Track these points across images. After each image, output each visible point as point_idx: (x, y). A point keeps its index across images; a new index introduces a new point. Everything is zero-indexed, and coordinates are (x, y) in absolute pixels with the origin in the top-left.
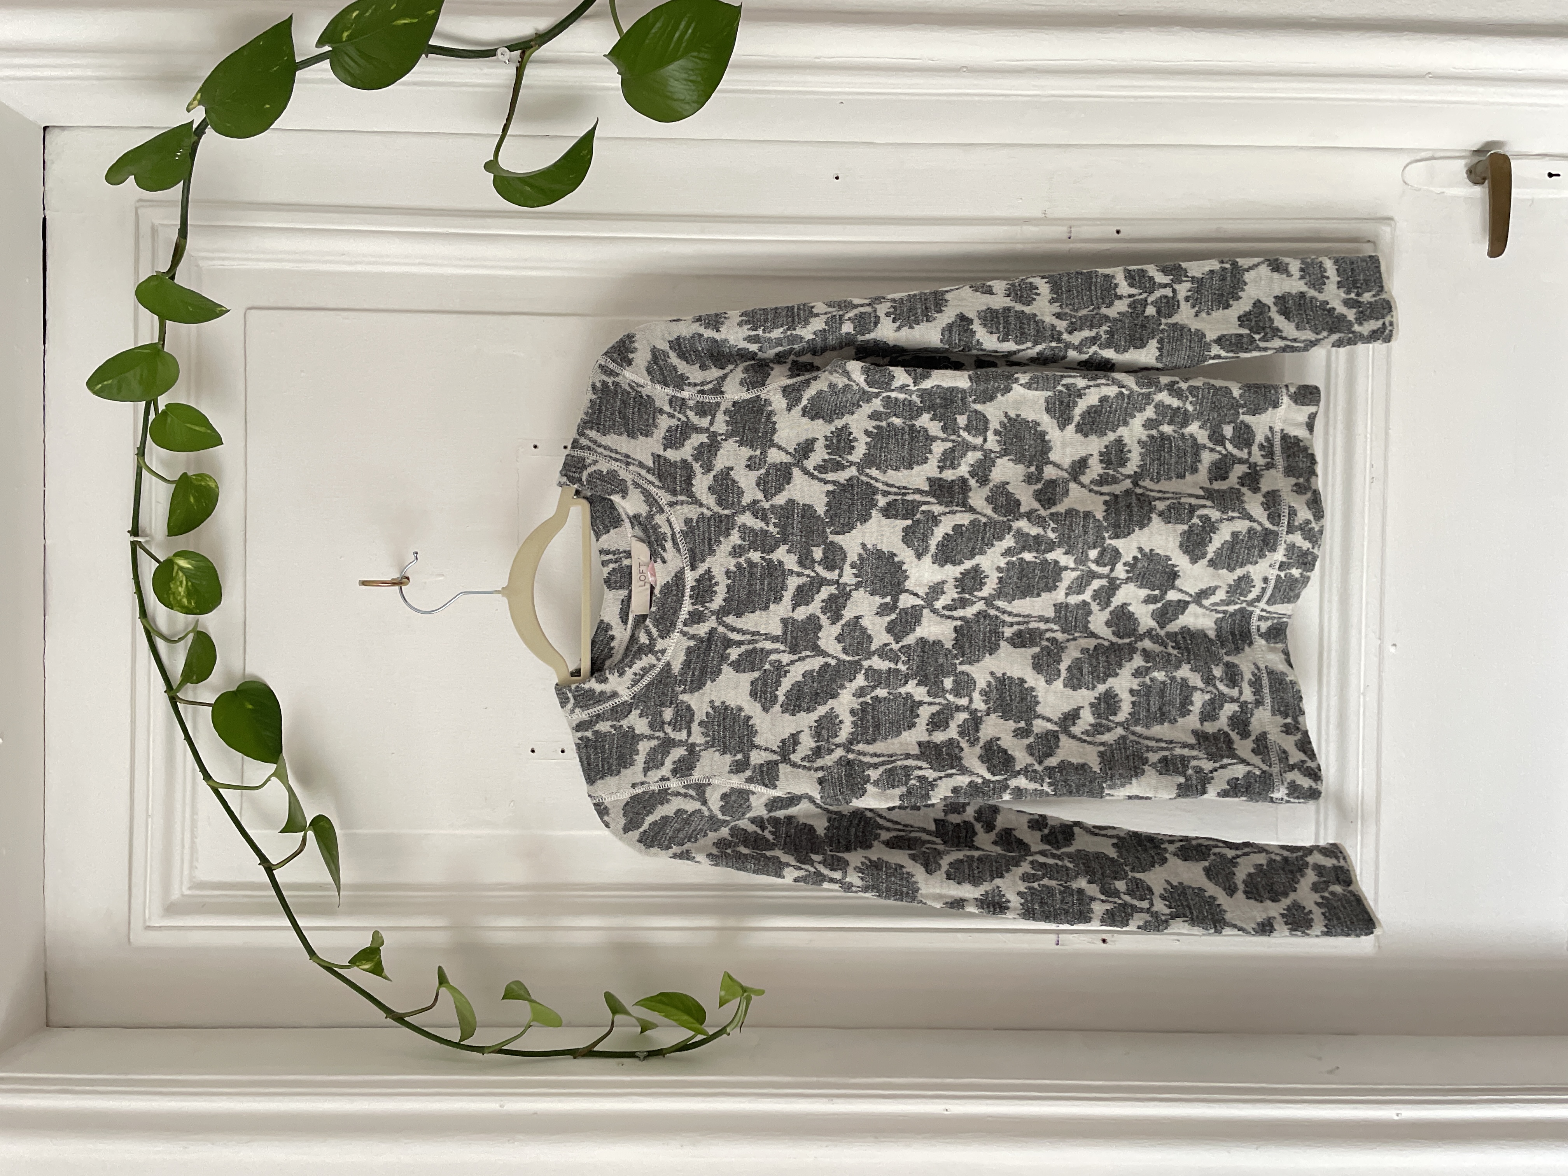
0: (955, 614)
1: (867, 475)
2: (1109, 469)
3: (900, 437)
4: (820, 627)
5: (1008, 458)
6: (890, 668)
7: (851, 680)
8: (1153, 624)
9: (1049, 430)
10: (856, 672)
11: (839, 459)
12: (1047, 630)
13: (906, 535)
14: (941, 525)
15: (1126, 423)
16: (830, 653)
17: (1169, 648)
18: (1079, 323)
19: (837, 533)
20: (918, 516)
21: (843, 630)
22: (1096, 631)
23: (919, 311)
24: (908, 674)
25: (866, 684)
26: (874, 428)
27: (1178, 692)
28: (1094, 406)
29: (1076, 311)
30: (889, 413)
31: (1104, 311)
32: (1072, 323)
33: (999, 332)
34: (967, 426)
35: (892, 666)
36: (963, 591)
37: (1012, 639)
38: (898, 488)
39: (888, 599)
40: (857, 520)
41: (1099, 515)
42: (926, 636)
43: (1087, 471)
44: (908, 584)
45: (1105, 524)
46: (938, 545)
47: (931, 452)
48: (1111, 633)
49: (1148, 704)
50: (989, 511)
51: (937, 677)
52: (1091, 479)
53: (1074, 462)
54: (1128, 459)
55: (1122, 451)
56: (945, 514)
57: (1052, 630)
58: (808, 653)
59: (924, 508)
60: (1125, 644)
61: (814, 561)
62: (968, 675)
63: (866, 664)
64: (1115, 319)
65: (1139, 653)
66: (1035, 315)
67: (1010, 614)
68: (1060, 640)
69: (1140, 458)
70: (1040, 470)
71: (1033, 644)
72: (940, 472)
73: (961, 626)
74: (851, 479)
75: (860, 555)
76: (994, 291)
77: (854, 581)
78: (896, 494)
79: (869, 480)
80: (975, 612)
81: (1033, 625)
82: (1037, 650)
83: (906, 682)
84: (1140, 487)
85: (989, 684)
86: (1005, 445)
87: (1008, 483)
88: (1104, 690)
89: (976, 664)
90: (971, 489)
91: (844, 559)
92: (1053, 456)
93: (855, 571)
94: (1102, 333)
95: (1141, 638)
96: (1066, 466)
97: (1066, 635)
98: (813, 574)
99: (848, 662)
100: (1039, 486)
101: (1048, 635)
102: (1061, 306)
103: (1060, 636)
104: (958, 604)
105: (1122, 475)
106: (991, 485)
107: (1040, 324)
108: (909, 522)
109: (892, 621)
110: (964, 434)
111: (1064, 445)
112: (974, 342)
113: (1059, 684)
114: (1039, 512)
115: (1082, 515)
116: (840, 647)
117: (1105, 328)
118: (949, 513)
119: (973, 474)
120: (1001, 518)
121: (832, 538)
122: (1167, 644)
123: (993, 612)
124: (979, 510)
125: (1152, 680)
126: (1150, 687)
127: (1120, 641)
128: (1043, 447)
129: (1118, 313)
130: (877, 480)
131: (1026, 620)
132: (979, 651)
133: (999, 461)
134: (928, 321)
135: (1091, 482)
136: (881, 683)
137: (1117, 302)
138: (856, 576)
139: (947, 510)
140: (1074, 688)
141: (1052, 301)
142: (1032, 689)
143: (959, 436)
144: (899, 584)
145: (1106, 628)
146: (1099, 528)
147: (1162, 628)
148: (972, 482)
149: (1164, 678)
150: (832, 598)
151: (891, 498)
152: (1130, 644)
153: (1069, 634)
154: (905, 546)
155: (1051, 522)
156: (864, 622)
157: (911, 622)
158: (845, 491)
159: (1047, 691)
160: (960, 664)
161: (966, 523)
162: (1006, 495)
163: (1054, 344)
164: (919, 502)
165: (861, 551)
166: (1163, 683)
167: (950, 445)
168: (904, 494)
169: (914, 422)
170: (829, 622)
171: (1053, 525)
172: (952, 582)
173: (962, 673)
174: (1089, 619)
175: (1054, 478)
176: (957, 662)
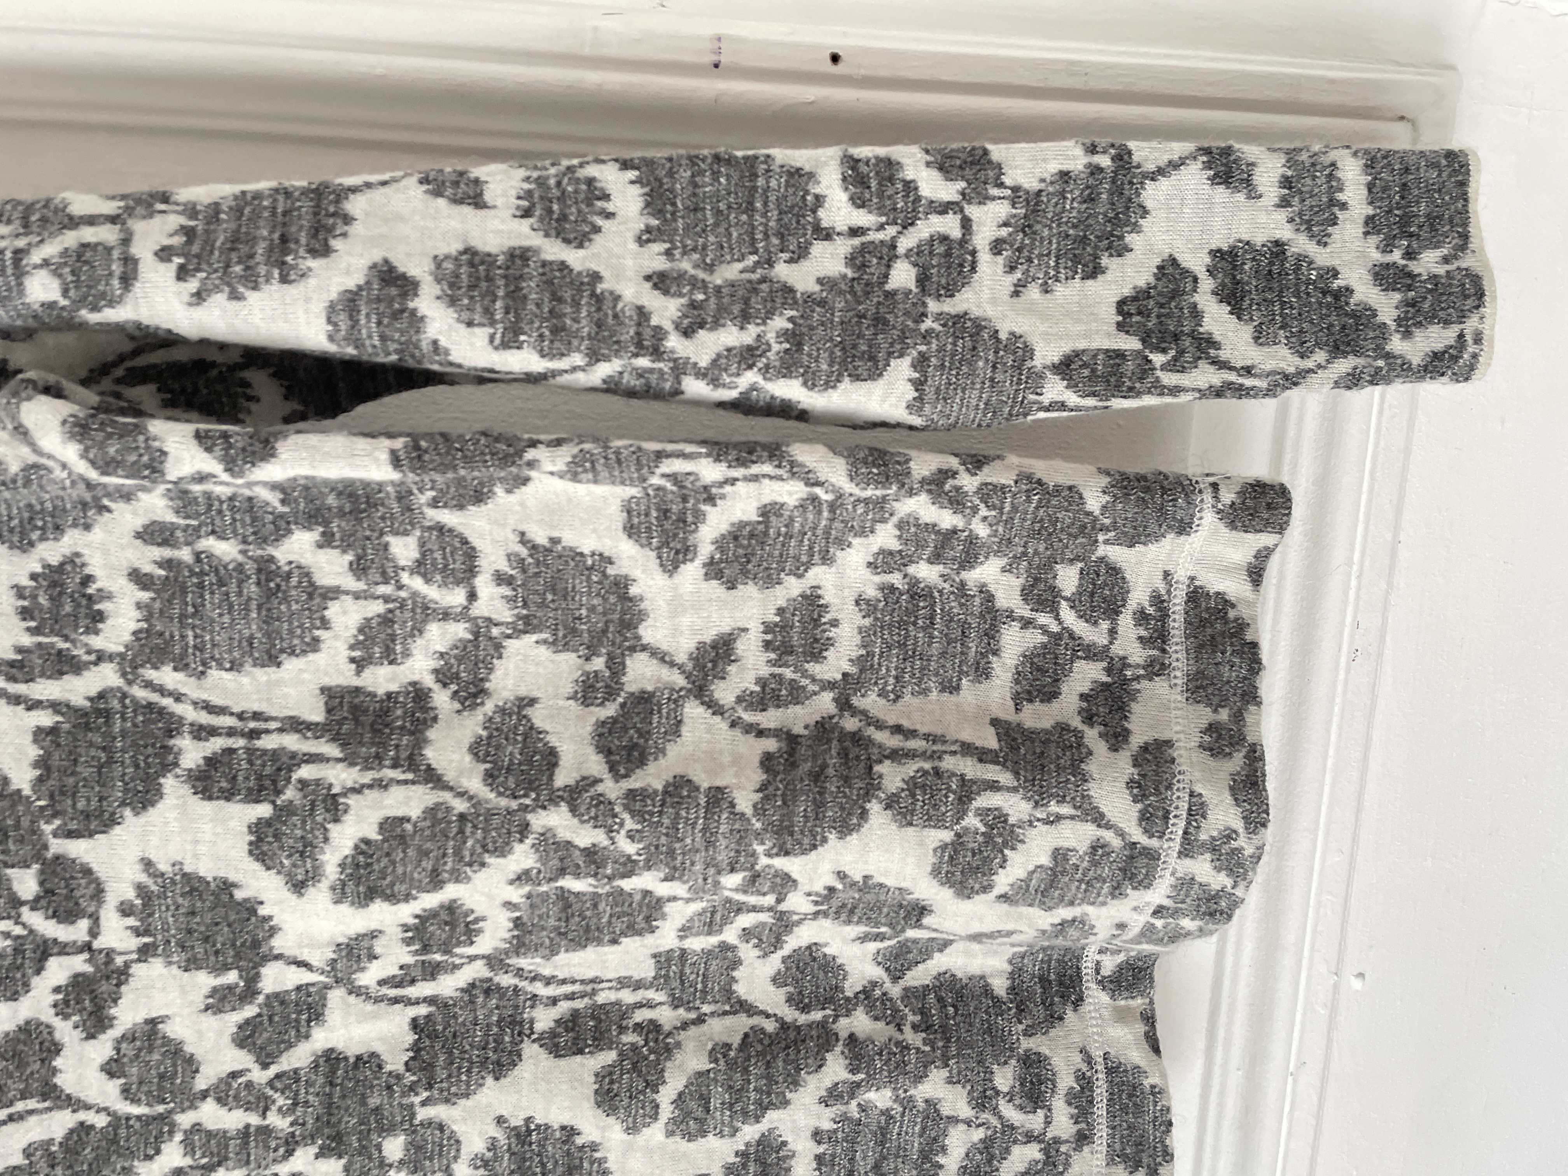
0: (412, 992)
1: (148, 685)
2: (786, 665)
3: (233, 587)
4: (56, 1049)
5: (535, 637)
6: (247, 1126)
7: (149, 1158)
8: (878, 973)
9: (636, 573)
10: (159, 1140)
11: (63, 645)
12: (640, 1005)
13: (260, 840)
14: (349, 818)
15: (827, 559)
16: (91, 1101)
17: (907, 1029)
18: (712, 303)
19: (71, 834)
20: (290, 794)
21: (118, 1050)
22: (750, 999)
23: (260, 249)
24: (293, 1134)
25: (188, 1161)
26: (160, 564)
27: (917, 1129)
28: (747, 523)
29: (710, 268)
30: (197, 529)
31: (783, 271)
32: (693, 305)
33: (492, 323)
34: (420, 563)
35: (254, 1119)
36: (426, 949)
37: (553, 1034)
38: (241, 716)
39: (232, 977)
40: (123, 804)
41: (745, 801)
42: (340, 1046)
43: (732, 669)
44: (278, 943)
45: (758, 825)
46: (342, 866)
47: (325, 624)
48: (783, 998)
49: (852, 1160)
50: (475, 784)
51: (364, 1136)
52: (738, 692)
53: (701, 647)
54: (830, 643)
55: (816, 622)
56: (358, 790)
57: (650, 1005)
58: (32, 1104)
59: (305, 772)
60: (810, 1026)
61: (16, 903)
62: (441, 1127)
63: (185, 1120)
64: (809, 297)
65: (839, 1049)
66: (596, 277)
67: (548, 981)
68: (667, 1028)
69: (858, 640)
70: (616, 667)
71: (601, 1041)
72: (358, 673)
73: (428, 1017)
74: (102, 696)
75: (140, 888)
76: (488, 197)
77: (134, 943)
78: (231, 732)
79: (154, 697)
80: (462, 984)
81: (602, 998)
82: (609, 1057)
83: (290, 1153)
84: (855, 712)
85: (493, 1145)
86: (525, 605)
87: (532, 702)
88: (757, 1136)
89: (463, 1102)
90: (435, 719)
91: (98, 893)
92: (648, 633)
93: (132, 921)
94: (771, 337)
95: (847, 1007)
96: (681, 657)
97: (681, 1011)
98: (18, 930)
99: (139, 1118)
100: (610, 710)
101: (640, 1016)
102: (668, 253)
103: (666, 1016)
104: (417, 973)
105: (814, 680)
106: (489, 707)
107: (607, 305)
108: (264, 810)
109: (247, 1022)
110: (417, 583)
111: (677, 607)
112: (425, 346)
113: (655, 1133)
114: (600, 788)
115: (702, 801)
116: (113, 1087)
117: (779, 323)
118: (370, 786)
119: (444, 677)
120: (504, 802)
121: (57, 846)
122: (904, 1017)
123: (506, 980)
124: (450, 776)
125: (862, 1108)
126: (859, 1123)
127: (803, 1019)
128: (623, 613)
129: (820, 281)
130: (178, 698)
131: (589, 988)
132: (469, 1071)
133: (512, 645)
134: (284, 280)
135: (739, 700)
136: (226, 1159)
137: (818, 248)
138: (138, 932)
139: (367, 777)
140: (690, 1137)
141: (647, 237)
142: (594, 1147)
143: (400, 587)
144: (256, 944)
145: (772, 988)
146: (742, 835)
147: (896, 979)
148: (442, 699)
149: (889, 1104)
150: (78, 982)
151: (217, 744)
152: (823, 1024)
153: (689, 1009)
154: (257, 866)
155: (626, 816)
156: (173, 1030)
157: (297, 1021)
158: (87, 727)
159: (628, 1149)
160: (424, 1104)
161: (415, 812)
162: (526, 736)
163: (644, 362)
164: (293, 755)
165: (143, 878)
166: (886, 1113)
167: (377, 608)
168: (254, 734)
169: (271, 550)
170: (78, 1034)
171: (630, 824)
172: (396, 933)
173: (428, 1124)
174: (735, 974)
175: (650, 688)
176: (417, 1100)
